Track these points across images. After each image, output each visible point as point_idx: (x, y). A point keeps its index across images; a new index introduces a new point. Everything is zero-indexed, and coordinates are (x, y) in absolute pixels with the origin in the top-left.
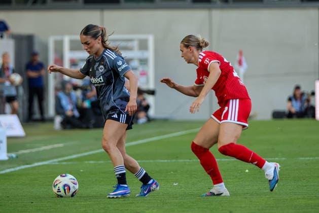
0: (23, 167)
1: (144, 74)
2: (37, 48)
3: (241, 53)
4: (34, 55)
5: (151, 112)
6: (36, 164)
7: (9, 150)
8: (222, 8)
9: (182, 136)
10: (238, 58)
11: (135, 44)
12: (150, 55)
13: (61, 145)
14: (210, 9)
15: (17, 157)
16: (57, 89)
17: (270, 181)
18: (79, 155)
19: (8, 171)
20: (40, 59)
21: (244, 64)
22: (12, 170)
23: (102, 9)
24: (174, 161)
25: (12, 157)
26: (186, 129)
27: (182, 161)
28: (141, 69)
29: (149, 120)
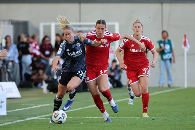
0: (18, 121)
3: (185, 36)
6: (28, 119)
7: (8, 108)
8: (170, 2)
13: (48, 105)
14: (162, 3)
19: (7, 124)
22: (10, 123)
23: (80, 3)
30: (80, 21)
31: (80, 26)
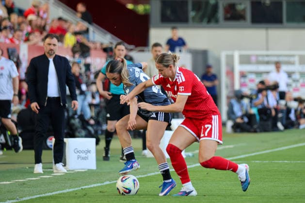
2: (211, 62)
4: (209, 67)
11: (296, 59)
13: (231, 146)
15: (193, 156)
16: (228, 98)
17: (242, 182)
18: (247, 155)
20: (213, 71)
23: (267, 28)
25: (189, 156)
28: (301, 81)
30: (267, 49)
31: (267, 56)
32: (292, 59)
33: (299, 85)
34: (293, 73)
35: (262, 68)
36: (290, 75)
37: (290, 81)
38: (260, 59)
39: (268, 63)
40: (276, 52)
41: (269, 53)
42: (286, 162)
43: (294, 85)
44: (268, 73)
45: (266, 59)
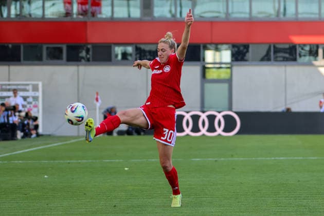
1: (36, 106)
3: (97, 94)
5: (40, 130)
8: (85, 65)
9: (58, 146)
10: (96, 96)
11: (30, 87)
12: (40, 94)
14: (78, 65)
21: (100, 101)
24: (52, 161)
26: (61, 142)
27: (57, 161)
28: (34, 103)
29: (38, 135)
30: (9, 80)
31: (9, 85)
32: (27, 88)
33: (32, 106)
34: (28, 97)
35: (5, 94)
36: (25, 98)
37: (25, 103)
38: (4, 87)
39: (9, 90)
40: (15, 82)
41: (11, 83)
42: (20, 162)
43: (28, 106)
44: (9, 97)
45: (8, 87)
